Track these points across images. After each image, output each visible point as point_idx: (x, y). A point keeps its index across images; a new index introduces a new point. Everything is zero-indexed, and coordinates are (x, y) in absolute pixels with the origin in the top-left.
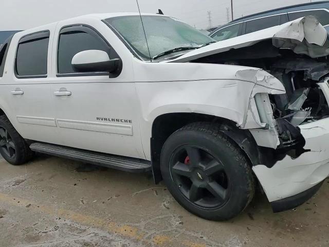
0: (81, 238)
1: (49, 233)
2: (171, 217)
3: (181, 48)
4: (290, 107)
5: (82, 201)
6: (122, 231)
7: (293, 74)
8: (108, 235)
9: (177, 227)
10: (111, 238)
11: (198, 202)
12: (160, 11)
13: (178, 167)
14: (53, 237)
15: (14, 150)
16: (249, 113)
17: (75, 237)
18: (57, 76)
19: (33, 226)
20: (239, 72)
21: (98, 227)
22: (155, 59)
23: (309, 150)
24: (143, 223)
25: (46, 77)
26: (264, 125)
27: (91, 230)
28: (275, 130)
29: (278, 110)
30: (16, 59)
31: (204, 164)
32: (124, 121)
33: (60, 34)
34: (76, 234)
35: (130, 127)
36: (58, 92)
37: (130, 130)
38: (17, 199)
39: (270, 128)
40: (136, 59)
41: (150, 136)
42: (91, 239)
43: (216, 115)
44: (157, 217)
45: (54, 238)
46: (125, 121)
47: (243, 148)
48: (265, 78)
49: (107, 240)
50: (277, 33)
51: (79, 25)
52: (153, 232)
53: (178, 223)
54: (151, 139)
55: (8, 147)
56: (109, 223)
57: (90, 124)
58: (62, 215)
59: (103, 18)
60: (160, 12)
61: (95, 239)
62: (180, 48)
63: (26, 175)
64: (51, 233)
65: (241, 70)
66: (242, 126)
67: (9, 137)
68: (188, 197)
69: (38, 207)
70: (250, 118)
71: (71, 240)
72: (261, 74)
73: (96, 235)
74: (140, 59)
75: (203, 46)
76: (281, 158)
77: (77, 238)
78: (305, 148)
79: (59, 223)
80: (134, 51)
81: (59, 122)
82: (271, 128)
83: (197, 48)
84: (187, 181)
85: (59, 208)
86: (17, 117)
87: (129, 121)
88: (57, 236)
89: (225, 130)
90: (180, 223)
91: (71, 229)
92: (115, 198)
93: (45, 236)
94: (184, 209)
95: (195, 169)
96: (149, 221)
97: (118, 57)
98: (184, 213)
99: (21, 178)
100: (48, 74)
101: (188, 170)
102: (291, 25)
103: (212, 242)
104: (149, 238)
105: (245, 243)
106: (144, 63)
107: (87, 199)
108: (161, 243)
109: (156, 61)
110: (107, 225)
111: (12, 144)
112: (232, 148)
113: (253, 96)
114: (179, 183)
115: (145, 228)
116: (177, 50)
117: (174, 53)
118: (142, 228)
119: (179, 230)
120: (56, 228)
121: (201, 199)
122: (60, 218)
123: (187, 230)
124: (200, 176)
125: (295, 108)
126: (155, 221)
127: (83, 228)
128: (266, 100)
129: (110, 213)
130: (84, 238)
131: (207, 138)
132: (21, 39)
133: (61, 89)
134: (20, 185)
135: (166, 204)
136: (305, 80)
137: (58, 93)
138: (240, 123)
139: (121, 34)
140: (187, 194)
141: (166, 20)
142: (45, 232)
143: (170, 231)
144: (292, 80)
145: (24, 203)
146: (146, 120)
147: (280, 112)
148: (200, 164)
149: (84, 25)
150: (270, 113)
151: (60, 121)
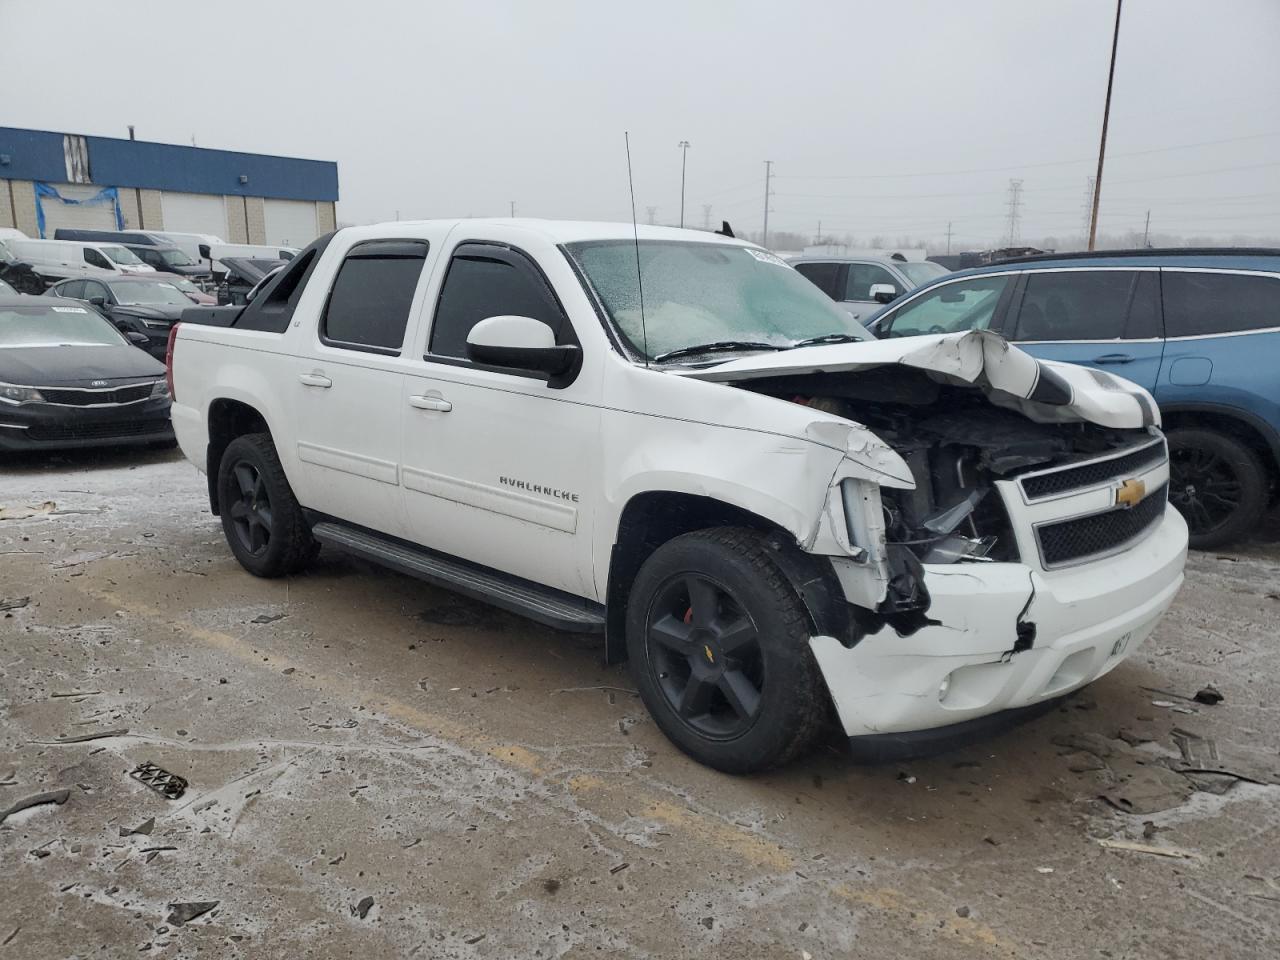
0: (406, 751)
1: (334, 729)
2: (628, 749)
3: (733, 343)
4: (928, 525)
5: (423, 684)
6: (504, 754)
7: (966, 450)
8: (469, 756)
9: (634, 769)
10: (475, 762)
11: (694, 721)
12: (726, 225)
13: (664, 627)
14: (343, 737)
15: (267, 535)
16: (824, 519)
17: (392, 746)
18: (427, 359)
19: (298, 712)
20: (815, 425)
21: (448, 739)
22: (660, 361)
23: (937, 623)
24: (558, 749)
25: (397, 355)
26: (855, 552)
27: (432, 741)
28: (880, 566)
29: (906, 527)
30: (330, 296)
31: (721, 628)
32: (560, 495)
33: (453, 258)
34: (395, 742)
35: (570, 512)
36: (420, 398)
37: (572, 518)
38: (261, 652)
39: (868, 561)
40: (615, 355)
41: (614, 541)
42: (430, 757)
43: (753, 510)
44: (594, 745)
45: (345, 739)
46: (564, 496)
47: (803, 595)
48: (866, 446)
49: (465, 764)
50: (908, 355)
51: (503, 245)
52: (577, 767)
53: (641, 762)
54: (614, 546)
55: (253, 522)
56: (477, 736)
57: (481, 489)
58: (369, 702)
59: (563, 241)
60: (727, 230)
61: (437, 758)
62: (729, 344)
63: (287, 605)
64: (338, 729)
65: (822, 421)
66: (805, 545)
67: (263, 496)
68: (678, 706)
69: (313, 677)
70: (824, 532)
71: (384, 750)
72: (859, 437)
73: (441, 751)
74: (625, 357)
75: (800, 346)
76: (874, 628)
77: (399, 750)
78: (930, 614)
79: (361, 716)
80: (615, 334)
81: (406, 474)
82: (873, 561)
83: (780, 349)
84: (680, 666)
85: (363, 688)
86: (299, 445)
87: (573, 498)
88: (352, 739)
89: (772, 549)
90: (644, 764)
91: (386, 730)
92: (506, 690)
93: (324, 733)
94: (666, 739)
95: (703, 635)
96: (574, 747)
97: (576, 342)
98: (664, 746)
99: (272, 610)
100: (402, 350)
101: (685, 637)
102: (941, 343)
103: (700, 807)
104: (563, 776)
105: (775, 822)
106: (630, 366)
107: (435, 682)
108: (587, 789)
109: (660, 366)
110: (471, 739)
111: (267, 517)
112: (780, 593)
113: (837, 480)
114: (661, 667)
115: (558, 758)
116: (722, 348)
117: (712, 355)
118: (553, 758)
119: (636, 774)
120: (352, 724)
121: (706, 716)
122: (362, 708)
123: (656, 777)
124: (709, 654)
125: (940, 528)
126: (589, 750)
127: (414, 734)
128: (870, 497)
129: (484, 717)
130: (414, 752)
131: (732, 561)
132: (353, 247)
133: (429, 391)
134: (268, 625)
135: (626, 724)
136: (978, 468)
137: (419, 400)
138: (802, 537)
139: (596, 289)
140: (676, 700)
141: (726, 260)
142: (327, 727)
143: (614, 774)
144: (959, 464)
145: (279, 664)
146: (610, 499)
147: (908, 532)
148: (712, 625)
149: (514, 249)
150: (874, 526)
151: (410, 471)
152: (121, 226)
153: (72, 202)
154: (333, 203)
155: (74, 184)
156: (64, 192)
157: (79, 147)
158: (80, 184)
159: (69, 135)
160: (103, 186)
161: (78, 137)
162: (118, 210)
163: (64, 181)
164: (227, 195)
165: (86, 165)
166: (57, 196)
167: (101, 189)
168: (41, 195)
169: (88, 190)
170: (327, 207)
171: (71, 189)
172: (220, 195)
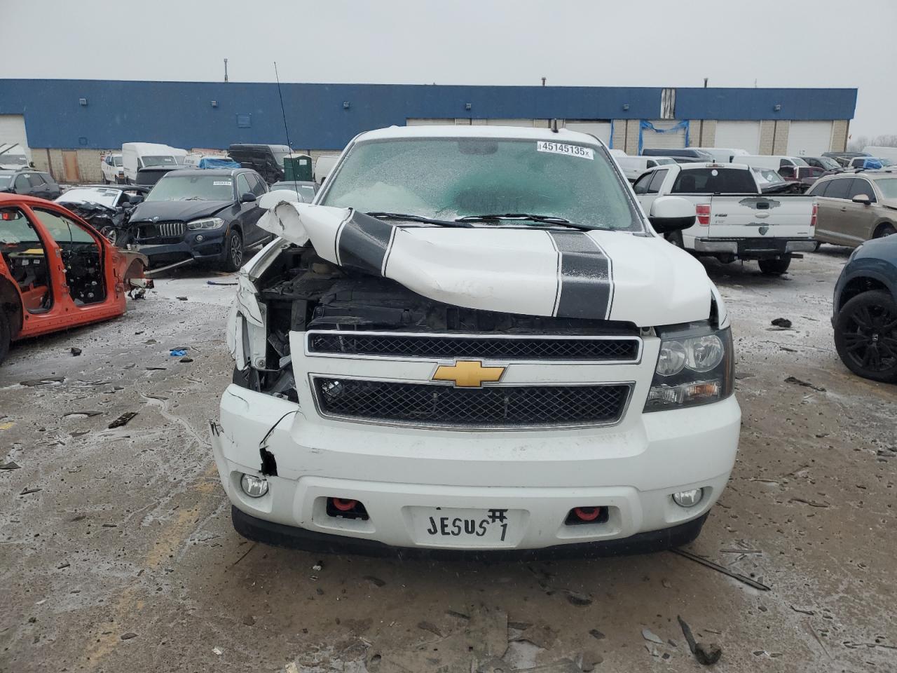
152: (687, 145)
153: (660, 131)
154: (848, 121)
155: (664, 120)
156: (657, 125)
157: (671, 96)
158: (667, 120)
159: (666, 88)
160: (681, 120)
161: (671, 89)
162: (687, 135)
163: (658, 119)
164: (763, 120)
165: (673, 107)
166: (652, 128)
167: (679, 122)
168: (643, 128)
169: (670, 123)
170: (843, 124)
171: (661, 123)
172: (758, 120)
